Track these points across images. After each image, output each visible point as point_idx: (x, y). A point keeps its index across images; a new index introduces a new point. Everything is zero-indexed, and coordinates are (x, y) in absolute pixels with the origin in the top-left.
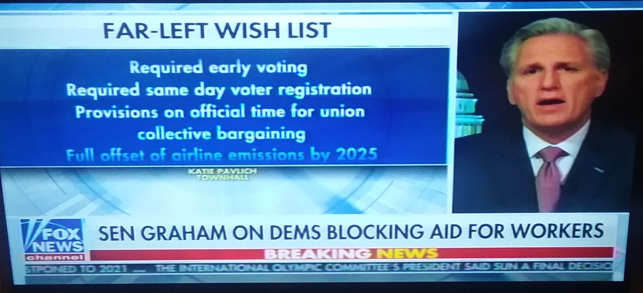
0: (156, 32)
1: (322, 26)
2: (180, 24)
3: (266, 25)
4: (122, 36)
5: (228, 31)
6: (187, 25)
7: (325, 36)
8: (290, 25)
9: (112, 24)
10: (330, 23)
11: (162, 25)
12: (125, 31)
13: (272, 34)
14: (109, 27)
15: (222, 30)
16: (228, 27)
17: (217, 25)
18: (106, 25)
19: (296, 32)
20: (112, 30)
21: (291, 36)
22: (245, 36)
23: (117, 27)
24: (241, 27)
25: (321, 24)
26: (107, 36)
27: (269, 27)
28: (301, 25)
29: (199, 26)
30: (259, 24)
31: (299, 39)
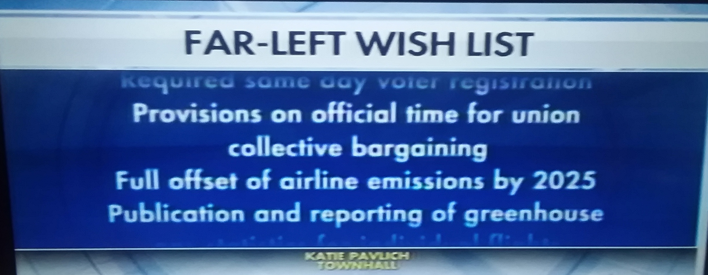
0: (265, 45)
1: (520, 38)
2: (303, 33)
3: (434, 35)
4: (214, 52)
5: (375, 46)
6: (313, 34)
7: (524, 52)
8: (471, 36)
9: (198, 32)
10: (532, 34)
11: (275, 35)
12: (217, 43)
13: (442, 49)
14: (194, 37)
15: (367, 42)
16: (376, 37)
17: (359, 35)
18: (189, 33)
19: (479, 46)
20: (198, 42)
21: (471, 52)
22: (401, 52)
23: (205, 37)
24: (396, 39)
25: (518, 34)
26: (189, 51)
27: (440, 39)
28: (488, 36)
29: (331, 38)
30: (423, 34)
31: (483, 57)
